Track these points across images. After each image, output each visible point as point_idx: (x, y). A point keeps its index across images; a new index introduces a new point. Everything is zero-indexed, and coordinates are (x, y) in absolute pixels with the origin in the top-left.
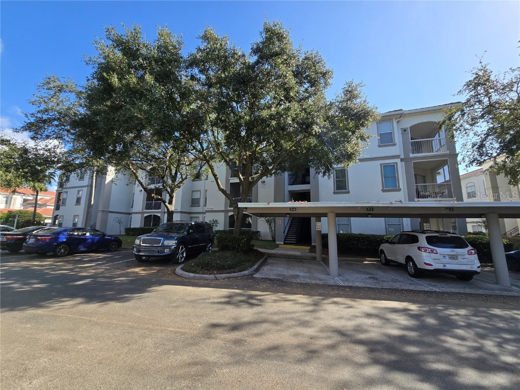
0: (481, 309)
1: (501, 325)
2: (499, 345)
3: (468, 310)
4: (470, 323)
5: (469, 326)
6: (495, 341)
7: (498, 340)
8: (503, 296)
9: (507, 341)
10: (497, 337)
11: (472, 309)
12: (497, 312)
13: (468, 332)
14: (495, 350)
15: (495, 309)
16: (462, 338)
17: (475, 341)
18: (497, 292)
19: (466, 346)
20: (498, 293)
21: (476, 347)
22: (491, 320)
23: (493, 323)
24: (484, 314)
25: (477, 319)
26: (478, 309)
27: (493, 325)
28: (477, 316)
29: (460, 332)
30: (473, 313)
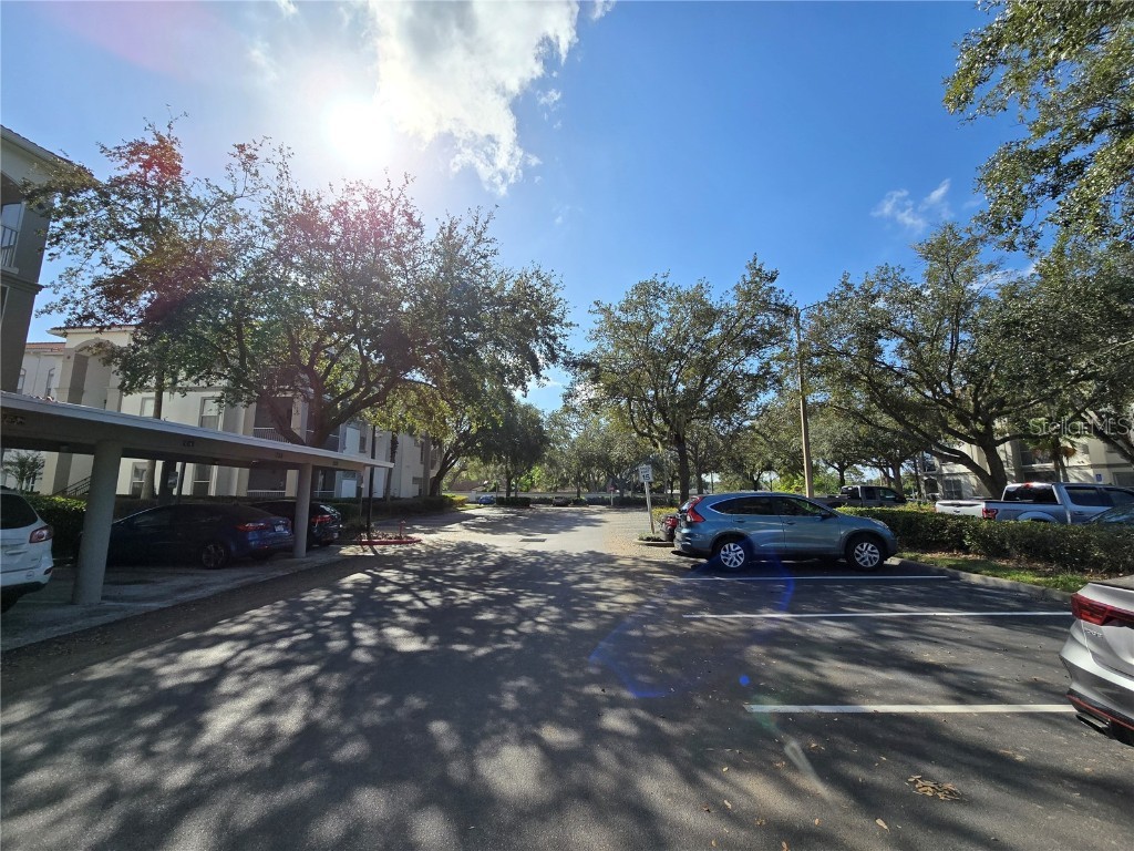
0: (66, 680)
1: (125, 700)
2: (147, 753)
3: (29, 698)
4: (54, 733)
5: (56, 746)
6: (132, 750)
7: (138, 741)
8: (97, 627)
9: (154, 733)
10: (132, 736)
11: (41, 690)
12: (102, 671)
13: (61, 765)
14: (144, 773)
15: (95, 667)
16: (55, 796)
17: (92, 779)
18: (79, 623)
19: (74, 813)
20: (81, 624)
21: (101, 796)
22: (100, 698)
23: (107, 705)
24: (79, 690)
25: (68, 712)
26: (59, 683)
27: (113, 709)
28: (65, 705)
29: (39, 779)
30: (49, 700)
